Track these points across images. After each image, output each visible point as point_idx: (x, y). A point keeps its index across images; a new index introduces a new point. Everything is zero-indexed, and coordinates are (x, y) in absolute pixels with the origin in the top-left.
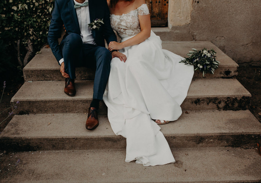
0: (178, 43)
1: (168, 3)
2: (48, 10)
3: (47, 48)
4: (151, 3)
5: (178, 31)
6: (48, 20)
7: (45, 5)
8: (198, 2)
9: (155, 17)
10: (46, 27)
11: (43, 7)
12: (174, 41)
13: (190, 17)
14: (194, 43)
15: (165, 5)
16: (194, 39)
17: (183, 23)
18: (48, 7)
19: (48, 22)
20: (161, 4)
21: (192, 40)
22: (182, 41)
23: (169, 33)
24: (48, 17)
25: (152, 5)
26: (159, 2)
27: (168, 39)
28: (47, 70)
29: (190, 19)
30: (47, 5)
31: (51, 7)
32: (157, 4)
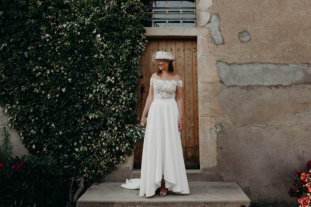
0: (208, 183)
1: (199, 148)
2: (102, 152)
3: (96, 185)
4: (185, 148)
5: (208, 173)
6: (101, 161)
7: (101, 148)
8: (221, 148)
9: (189, 160)
10: (99, 166)
11: (99, 149)
12: (204, 181)
13: (216, 160)
14: (222, 183)
15: (197, 150)
16: (222, 180)
17: (211, 166)
18: (103, 150)
19: (101, 162)
20: (193, 149)
21: (220, 182)
22: (212, 181)
23: (200, 174)
24: (101, 158)
25: (186, 149)
26: (192, 148)
27: (199, 180)
28: (97, 202)
29: (216, 162)
30: (102, 148)
31: (105, 149)
32: (190, 149)
